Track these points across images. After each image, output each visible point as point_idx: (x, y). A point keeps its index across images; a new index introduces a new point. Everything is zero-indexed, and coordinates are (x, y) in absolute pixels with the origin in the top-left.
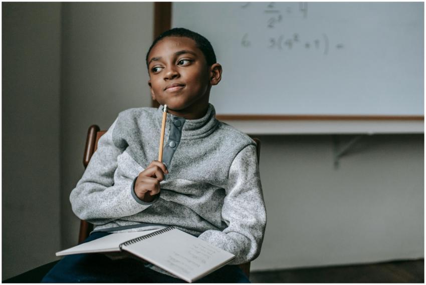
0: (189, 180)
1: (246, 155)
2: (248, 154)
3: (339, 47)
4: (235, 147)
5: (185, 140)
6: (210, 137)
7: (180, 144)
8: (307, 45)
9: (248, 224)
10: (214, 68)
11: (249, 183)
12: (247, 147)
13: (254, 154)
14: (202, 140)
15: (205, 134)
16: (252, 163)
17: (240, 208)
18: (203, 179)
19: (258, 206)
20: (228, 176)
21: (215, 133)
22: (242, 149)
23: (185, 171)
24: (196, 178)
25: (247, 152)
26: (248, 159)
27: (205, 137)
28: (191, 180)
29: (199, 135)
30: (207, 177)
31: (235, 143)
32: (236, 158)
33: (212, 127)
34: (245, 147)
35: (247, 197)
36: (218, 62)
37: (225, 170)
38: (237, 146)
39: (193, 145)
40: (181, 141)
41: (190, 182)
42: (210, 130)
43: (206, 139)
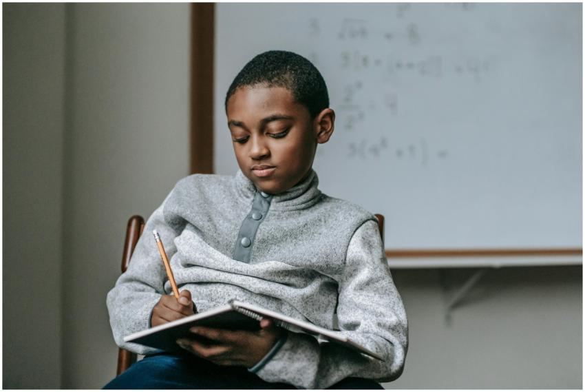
0: (287, 263)
1: (367, 233)
2: (370, 232)
3: (442, 154)
4: (350, 222)
5: (275, 211)
6: (310, 210)
7: (267, 216)
8: (399, 153)
9: (388, 324)
10: (324, 116)
11: (378, 269)
12: (366, 223)
13: (377, 234)
14: (300, 213)
15: (303, 206)
16: (376, 244)
17: (371, 303)
18: (308, 263)
19: (394, 302)
20: (345, 259)
21: (317, 206)
22: (361, 225)
23: (277, 248)
24: (298, 262)
25: (367, 229)
26: (371, 239)
27: (304, 209)
28: (291, 264)
29: (296, 205)
30: (314, 260)
31: (349, 217)
32: (354, 236)
33: (313, 198)
34: (364, 223)
35: (378, 288)
36: (331, 107)
37: (340, 251)
38: (353, 221)
39: (287, 218)
40: (269, 211)
41: (290, 267)
42: (310, 200)
43: (305, 212)
